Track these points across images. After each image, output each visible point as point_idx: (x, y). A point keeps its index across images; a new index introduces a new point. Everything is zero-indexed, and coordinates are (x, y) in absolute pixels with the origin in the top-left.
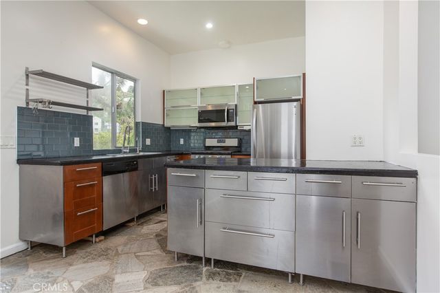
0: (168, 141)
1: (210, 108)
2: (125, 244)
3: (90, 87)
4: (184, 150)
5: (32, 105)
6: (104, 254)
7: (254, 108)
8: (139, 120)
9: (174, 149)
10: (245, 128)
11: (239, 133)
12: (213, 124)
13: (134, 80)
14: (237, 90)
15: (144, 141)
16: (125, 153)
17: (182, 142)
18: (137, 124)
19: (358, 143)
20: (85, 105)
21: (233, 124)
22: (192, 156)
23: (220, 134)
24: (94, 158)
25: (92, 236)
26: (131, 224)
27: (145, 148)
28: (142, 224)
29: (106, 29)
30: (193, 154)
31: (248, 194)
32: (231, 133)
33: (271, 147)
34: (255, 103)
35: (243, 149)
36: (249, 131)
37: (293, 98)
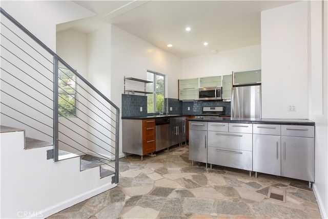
0: (181, 109)
1: (205, 90)
2: (167, 158)
3: (146, 82)
4: (190, 114)
5: (126, 93)
6: (159, 161)
7: (232, 89)
8: (167, 97)
9: (184, 113)
10: (227, 101)
11: (223, 104)
12: (207, 99)
13: (164, 76)
14: (222, 78)
15: (169, 109)
16: (161, 115)
17: (189, 109)
18: (165, 99)
19: (292, 109)
20: (144, 91)
21: (220, 98)
22: (196, 117)
23: (211, 104)
24: (148, 117)
25: (151, 154)
26: (166, 151)
27: (170, 112)
28: (171, 151)
29: (150, 50)
30: (196, 115)
31: (229, 133)
32: (218, 104)
33: (244, 112)
34: (234, 86)
35: (226, 113)
36: (230, 102)
37: (257, 82)
